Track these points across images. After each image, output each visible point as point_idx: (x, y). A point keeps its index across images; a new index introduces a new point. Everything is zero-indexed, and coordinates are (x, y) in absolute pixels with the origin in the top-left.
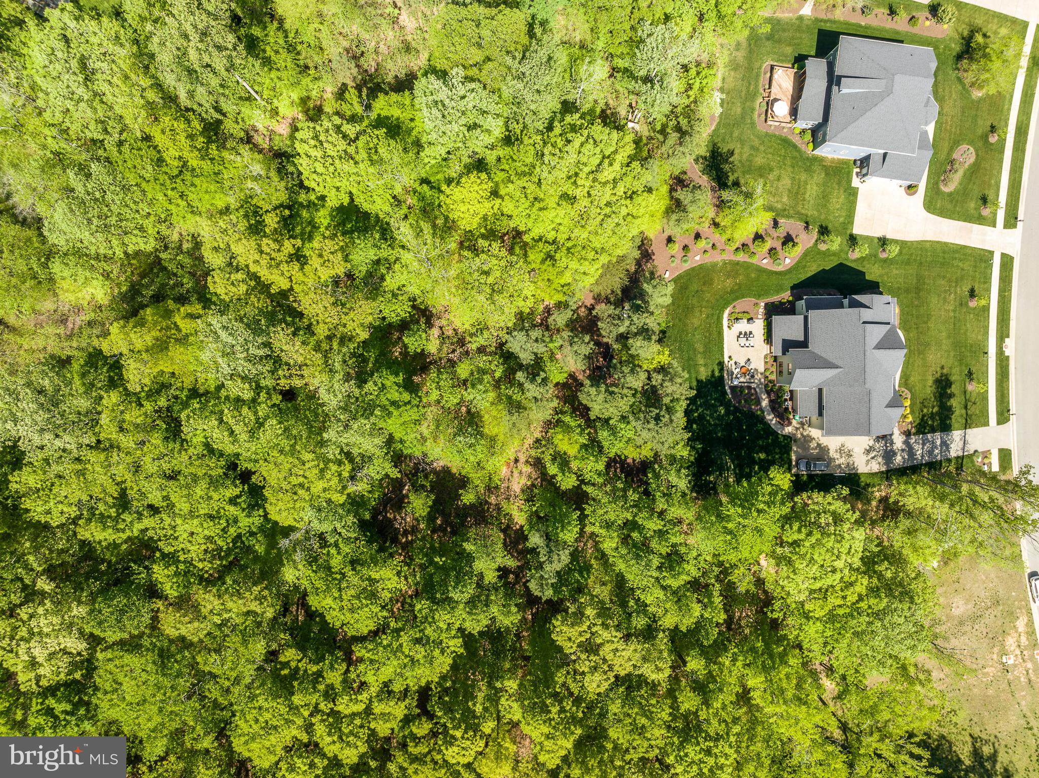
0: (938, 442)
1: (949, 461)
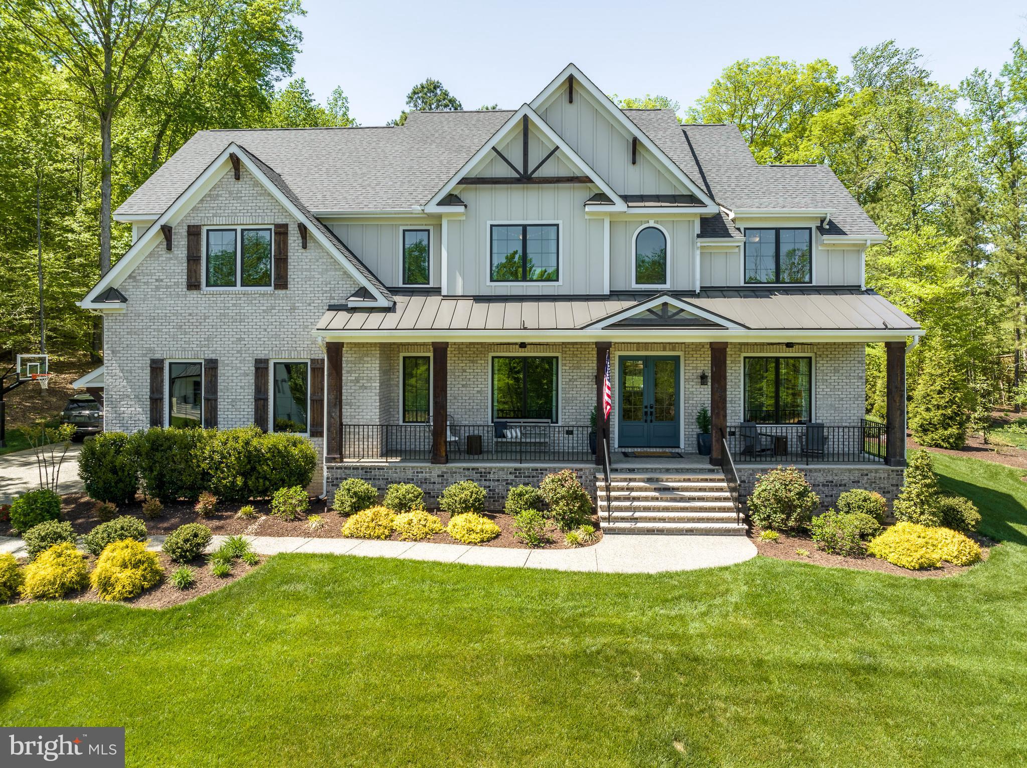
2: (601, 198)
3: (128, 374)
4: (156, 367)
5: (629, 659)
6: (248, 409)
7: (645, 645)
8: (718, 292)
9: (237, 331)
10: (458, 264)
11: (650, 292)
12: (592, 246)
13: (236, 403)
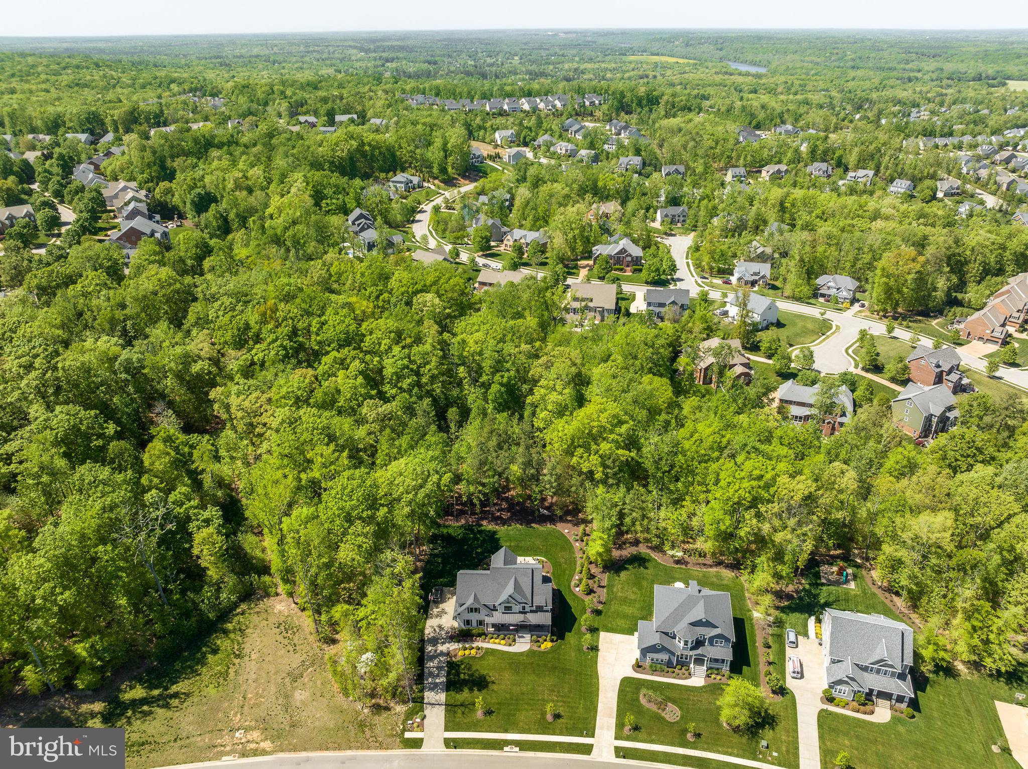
0: (437, 680)
1: (422, 691)
2: (517, 604)
3: (461, 621)
4: (464, 620)
5: (516, 662)
6: (476, 624)
7: (517, 660)
8: (532, 611)
9: (474, 617)
10: (501, 609)
11: (523, 612)
12: (517, 608)
13: (474, 624)
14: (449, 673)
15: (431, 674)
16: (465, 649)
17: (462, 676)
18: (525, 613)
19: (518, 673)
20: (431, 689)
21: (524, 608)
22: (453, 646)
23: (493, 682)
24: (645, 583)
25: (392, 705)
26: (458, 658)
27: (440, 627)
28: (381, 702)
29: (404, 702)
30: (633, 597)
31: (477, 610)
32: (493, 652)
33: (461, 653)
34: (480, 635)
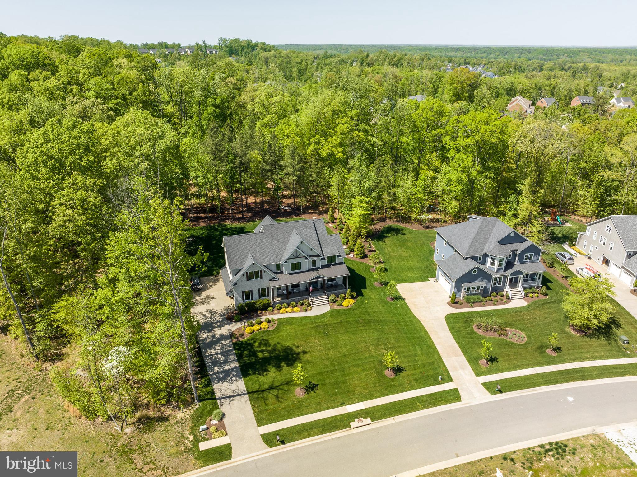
0: (227, 368)
1: (209, 384)
2: (306, 258)
3: (238, 294)
4: (243, 292)
5: (321, 325)
6: (258, 296)
7: (322, 324)
8: (323, 267)
9: (255, 285)
10: (286, 269)
11: (314, 269)
12: (306, 264)
13: (256, 295)
14: (240, 357)
15: (216, 363)
16: (252, 325)
17: (260, 355)
18: (317, 269)
19: (328, 335)
20: (221, 380)
21: (314, 262)
22: (234, 327)
23: (305, 352)
24: (409, 244)
25: (168, 411)
26: (247, 337)
27: (210, 311)
28: (151, 413)
29: (187, 404)
30: (405, 254)
31: (258, 275)
32: (289, 321)
33: (248, 330)
34: (266, 307)
